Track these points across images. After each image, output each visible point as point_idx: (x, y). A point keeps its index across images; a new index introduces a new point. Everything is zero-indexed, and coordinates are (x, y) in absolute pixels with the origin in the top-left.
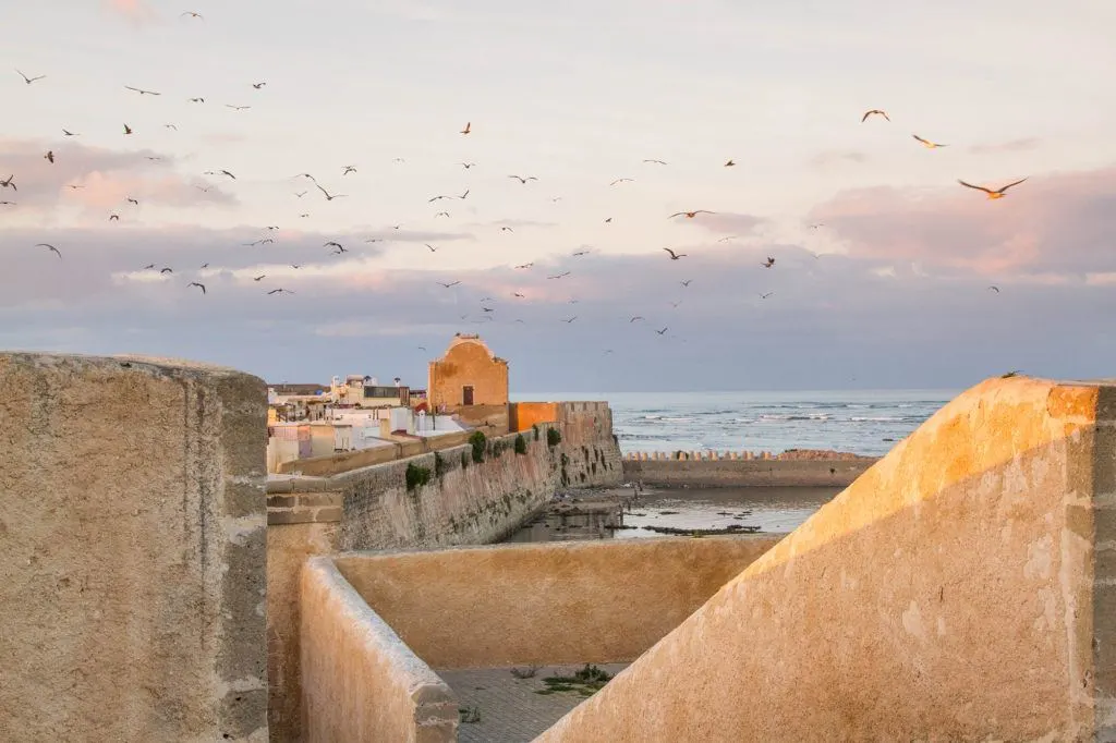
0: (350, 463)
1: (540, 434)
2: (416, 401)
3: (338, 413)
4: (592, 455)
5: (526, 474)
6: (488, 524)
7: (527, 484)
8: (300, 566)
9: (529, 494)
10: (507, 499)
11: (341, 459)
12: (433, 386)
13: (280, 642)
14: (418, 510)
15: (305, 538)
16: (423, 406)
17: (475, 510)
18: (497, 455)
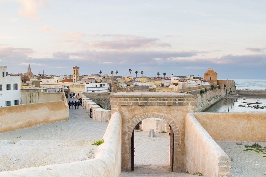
0: (191, 89)
1: (223, 85)
2: (202, 79)
3: (189, 81)
4: (231, 89)
5: (220, 92)
6: (214, 100)
7: (220, 94)
8: (186, 115)
9: (221, 95)
10: (217, 96)
11: (189, 89)
12: (205, 77)
13: (180, 133)
14: (202, 98)
15: (187, 109)
16: (203, 80)
17: (212, 98)
18: (216, 89)
